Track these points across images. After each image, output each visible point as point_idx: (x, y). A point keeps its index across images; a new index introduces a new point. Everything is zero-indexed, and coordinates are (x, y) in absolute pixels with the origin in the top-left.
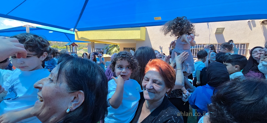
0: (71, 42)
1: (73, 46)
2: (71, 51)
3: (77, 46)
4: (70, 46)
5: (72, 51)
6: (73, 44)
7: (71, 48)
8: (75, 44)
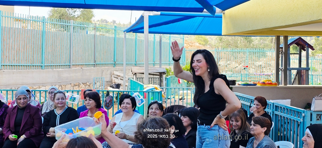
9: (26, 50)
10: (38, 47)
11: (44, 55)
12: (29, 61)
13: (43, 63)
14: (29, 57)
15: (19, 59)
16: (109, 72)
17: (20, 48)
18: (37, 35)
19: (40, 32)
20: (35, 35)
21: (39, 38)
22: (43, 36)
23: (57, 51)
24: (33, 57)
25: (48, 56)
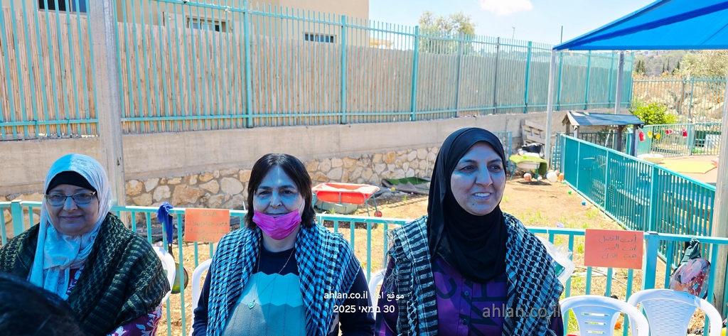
9: (387, 88)
10: (406, 82)
11: (415, 96)
12: (391, 107)
13: (414, 110)
14: (391, 99)
15: (375, 104)
16: (517, 123)
17: (378, 85)
18: (404, 60)
19: (410, 54)
20: (402, 60)
21: (407, 65)
22: (414, 62)
23: (436, 88)
24: (398, 99)
25: (422, 97)
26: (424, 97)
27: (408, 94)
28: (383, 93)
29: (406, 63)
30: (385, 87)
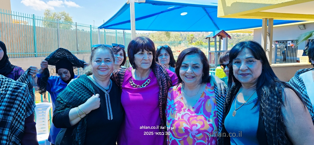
0: (219, 29)
1: (221, 38)
2: (216, 49)
3: (229, 37)
4: (216, 39)
5: (218, 50)
6: (221, 34)
7: (218, 44)
8: (227, 34)
9: (20, 42)
10: (30, 39)
11: (36, 46)
12: (23, 51)
13: (36, 52)
14: (22, 47)
17: (14, 40)
18: (28, 29)
19: (31, 27)
20: (27, 29)
21: (30, 32)
22: (34, 30)
23: (47, 43)
24: (27, 47)
25: (40, 47)
26: (41, 46)
27: (32, 45)
28: (18, 44)
29: (29, 31)
30: (18, 41)
